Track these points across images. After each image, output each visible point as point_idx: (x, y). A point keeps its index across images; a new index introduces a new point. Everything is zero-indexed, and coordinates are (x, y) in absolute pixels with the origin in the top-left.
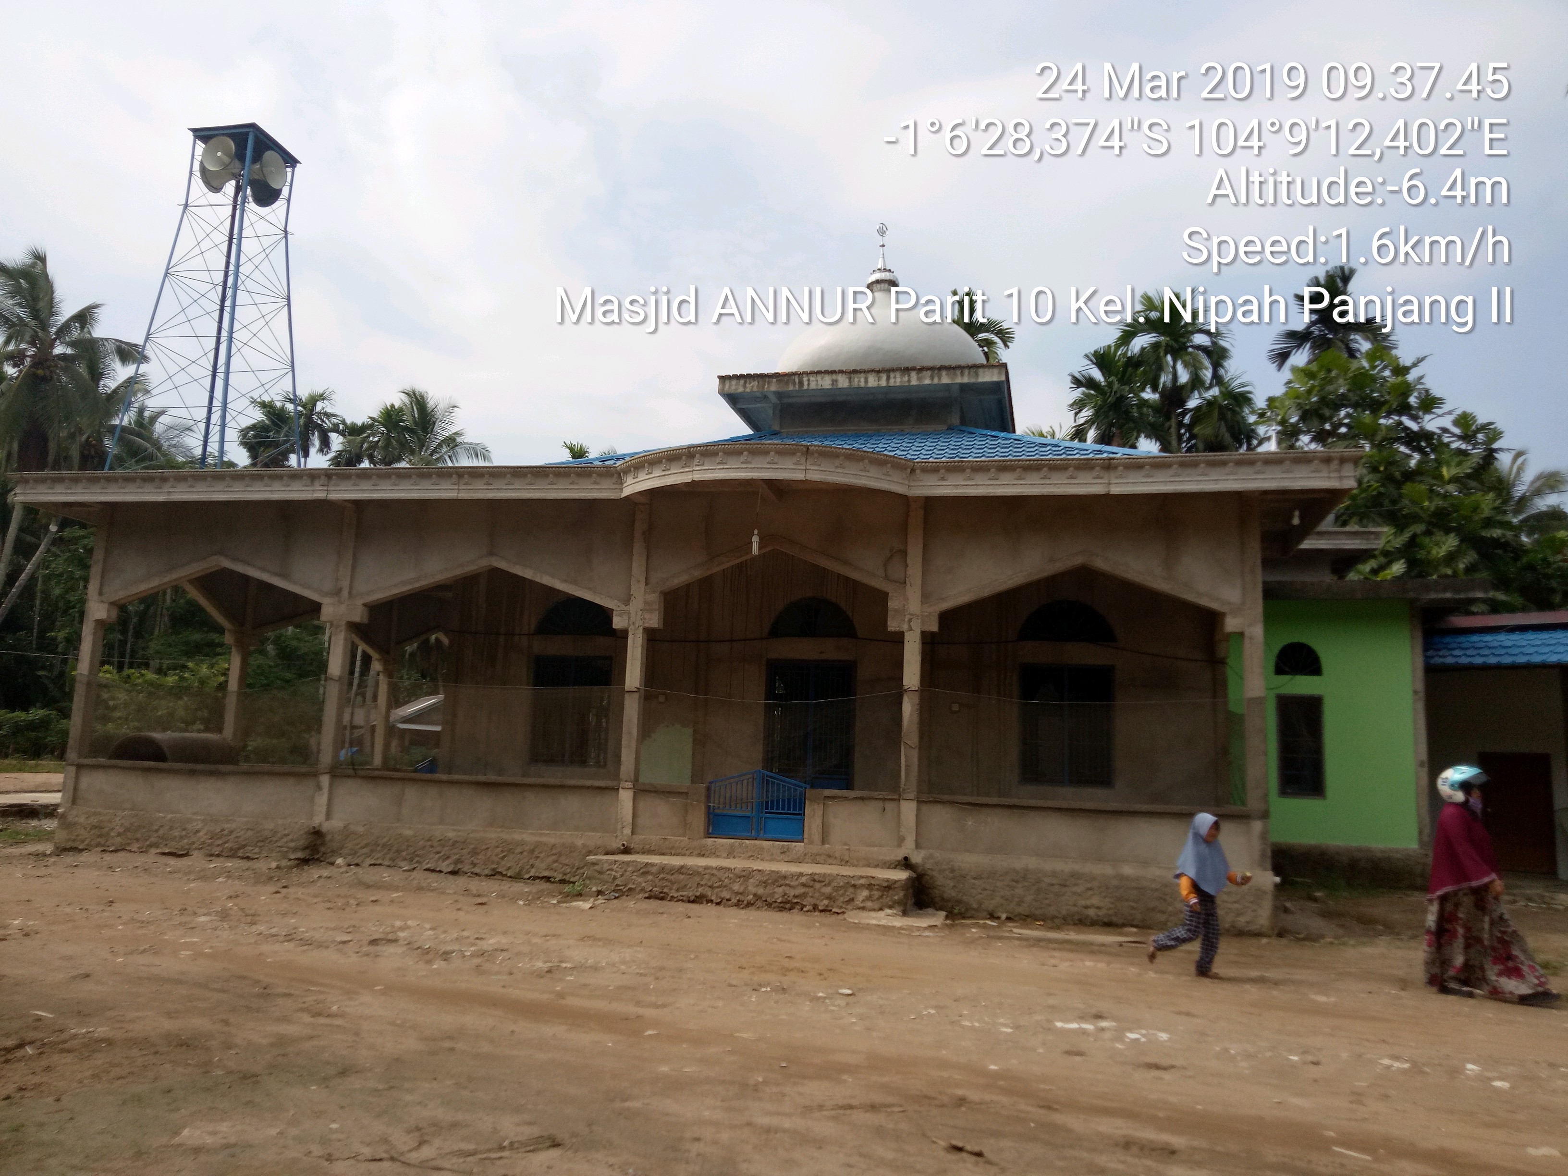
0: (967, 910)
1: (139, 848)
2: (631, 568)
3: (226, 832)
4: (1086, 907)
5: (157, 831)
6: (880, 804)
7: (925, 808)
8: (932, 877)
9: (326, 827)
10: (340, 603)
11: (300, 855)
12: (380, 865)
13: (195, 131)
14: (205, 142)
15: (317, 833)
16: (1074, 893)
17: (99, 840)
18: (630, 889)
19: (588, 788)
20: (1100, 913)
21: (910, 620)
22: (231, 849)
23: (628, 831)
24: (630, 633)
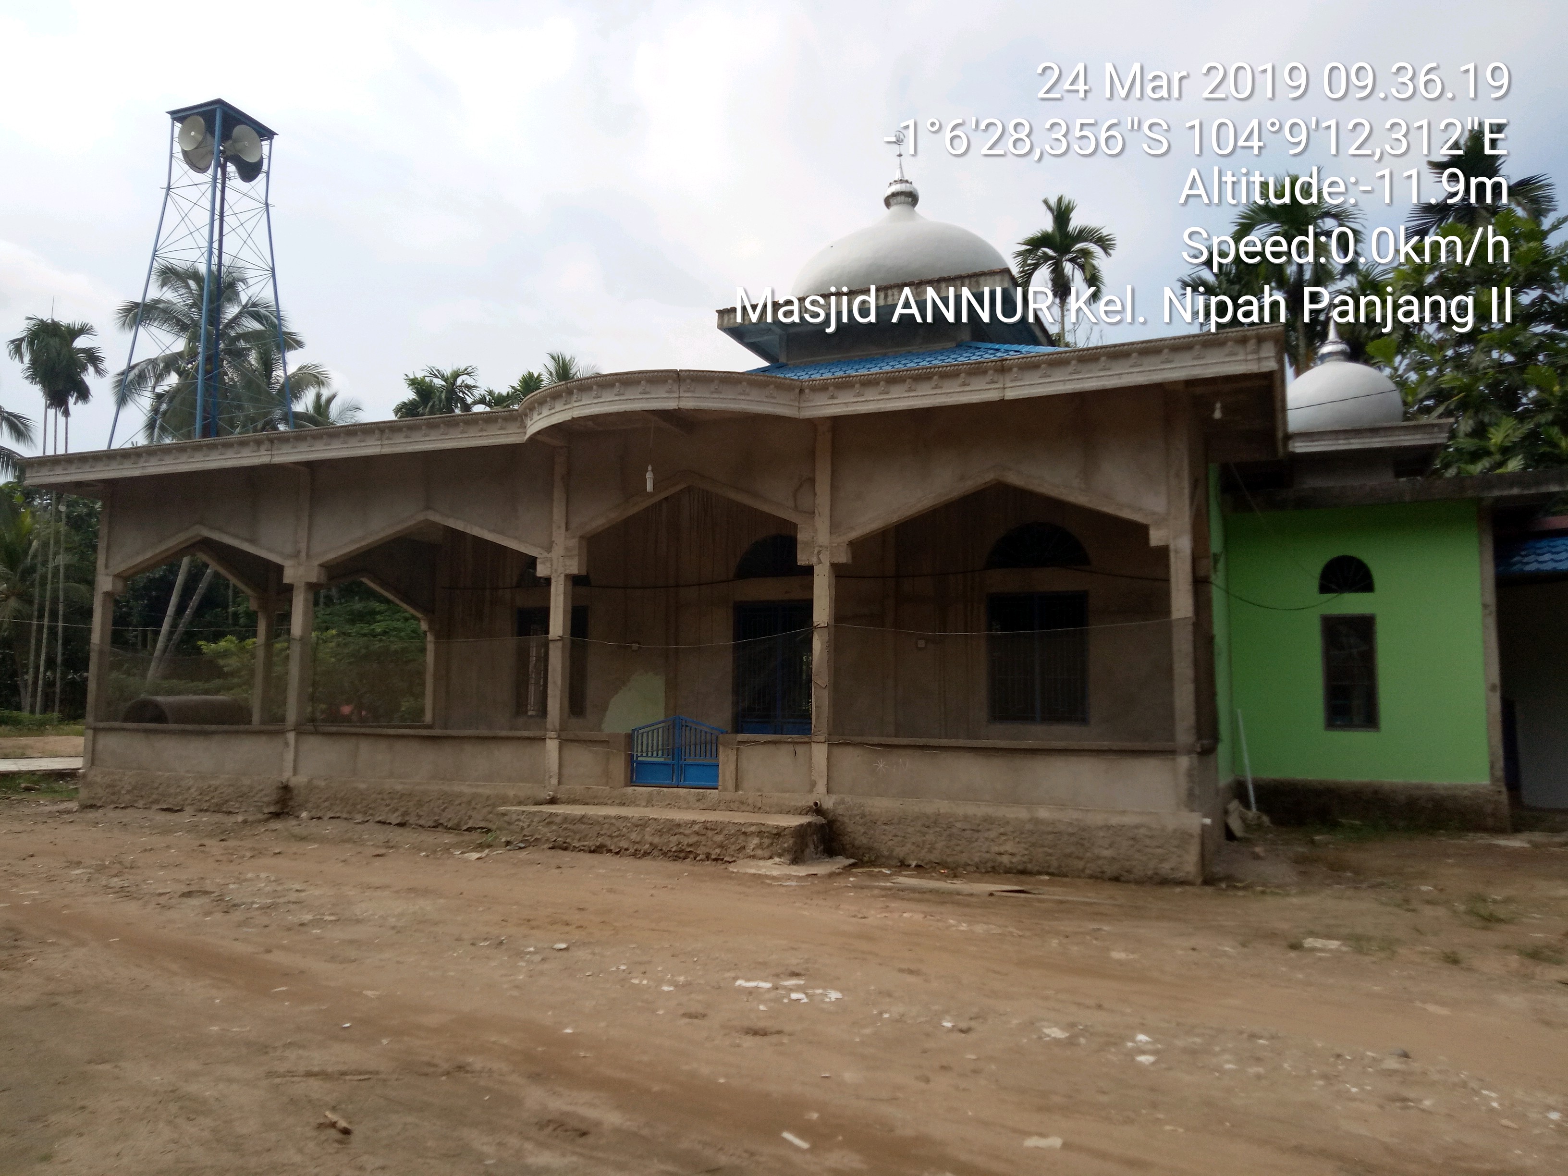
0: (877, 857)
1: (144, 804)
2: (551, 512)
3: (212, 789)
4: (1000, 854)
5: (157, 788)
6: (790, 748)
7: (837, 751)
8: (843, 823)
9: (294, 781)
10: (299, 564)
11: (272, 809)
12: (339, 818)
13: (172, 113)
14: (181, 122)
15: (286, 788)
16: (987, 839)
17: (112, 797)
18: (536, 839)
19: (519, 738)
20: (1014, 860)
21: (819, 553)
22: (217, 805)
23: (554, 781)
24: (553, 581)
